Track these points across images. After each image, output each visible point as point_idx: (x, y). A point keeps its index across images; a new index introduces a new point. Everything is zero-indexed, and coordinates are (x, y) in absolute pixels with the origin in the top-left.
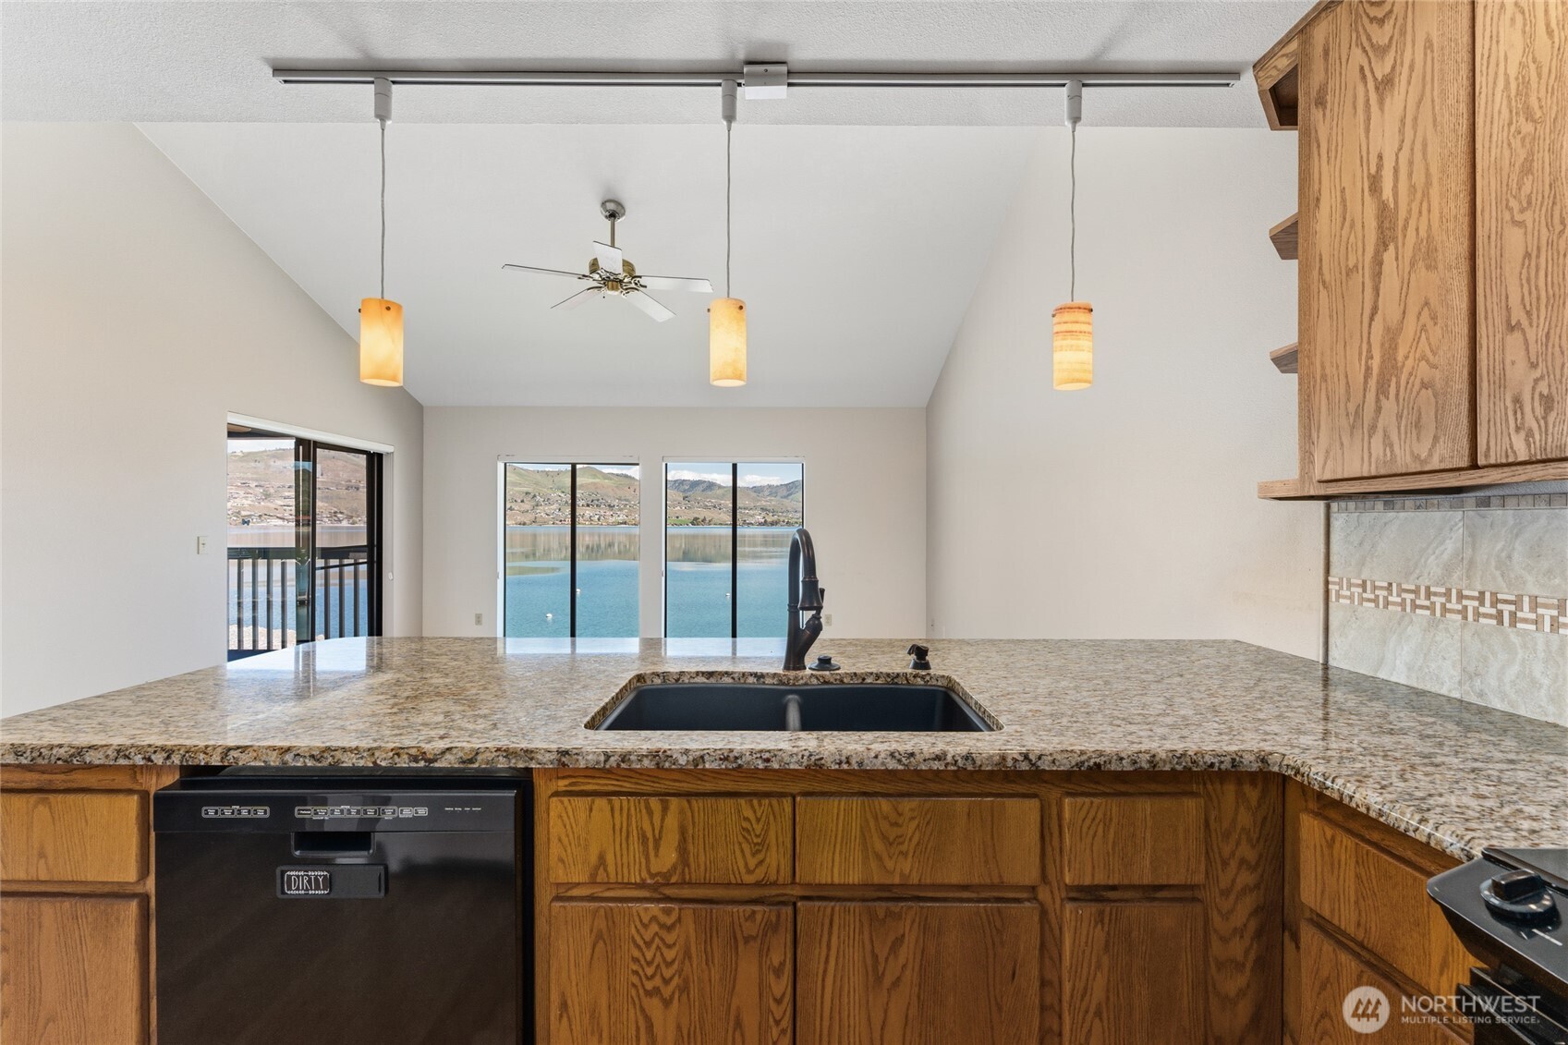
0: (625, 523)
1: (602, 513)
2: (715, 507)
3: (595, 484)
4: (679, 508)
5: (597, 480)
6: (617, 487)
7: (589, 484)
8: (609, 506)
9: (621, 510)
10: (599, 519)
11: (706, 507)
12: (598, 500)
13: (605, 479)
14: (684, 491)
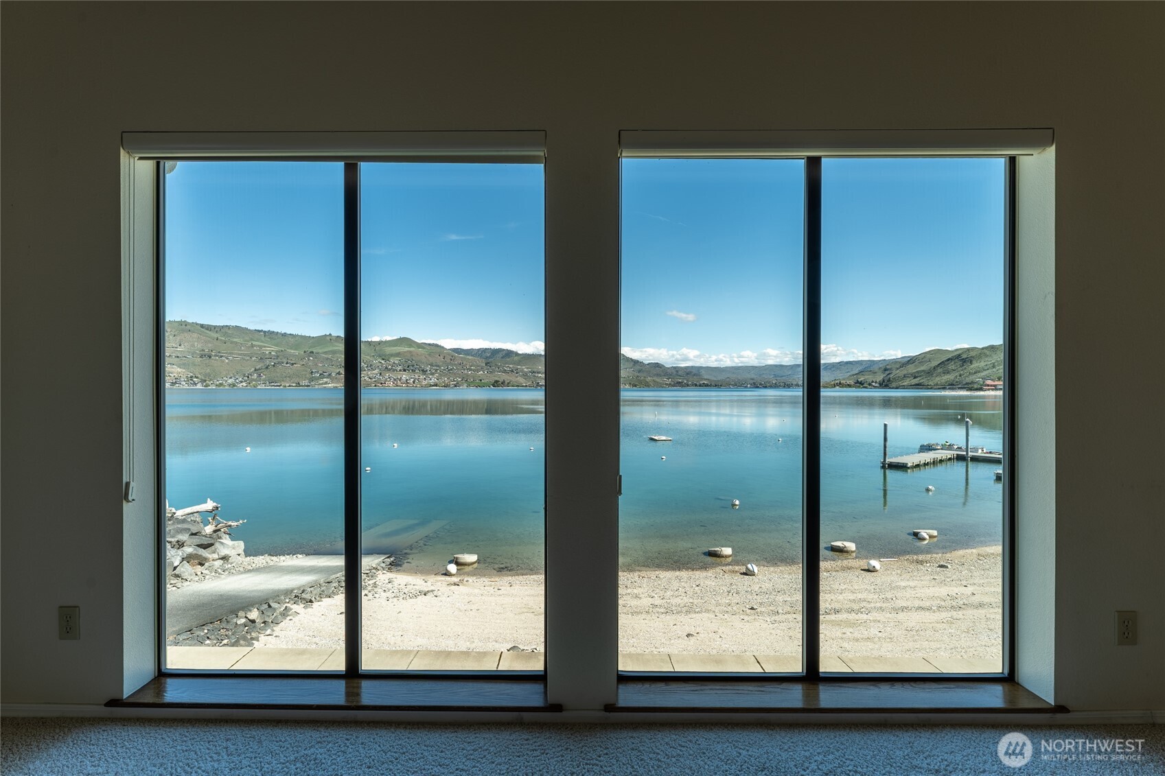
0: (436, 385)
1: (417, 377)
2: (512, 371)
3: (410, 352)
4: (481, 372)
5: (412, 349)
6: (429, 355)
7: (405, 352)
8: (423, 370)
9: (432, 374)
10: (414, 382)
11: (505, 371)
12: (413, 366)
13: (419, 348)
14: (487, 357)
